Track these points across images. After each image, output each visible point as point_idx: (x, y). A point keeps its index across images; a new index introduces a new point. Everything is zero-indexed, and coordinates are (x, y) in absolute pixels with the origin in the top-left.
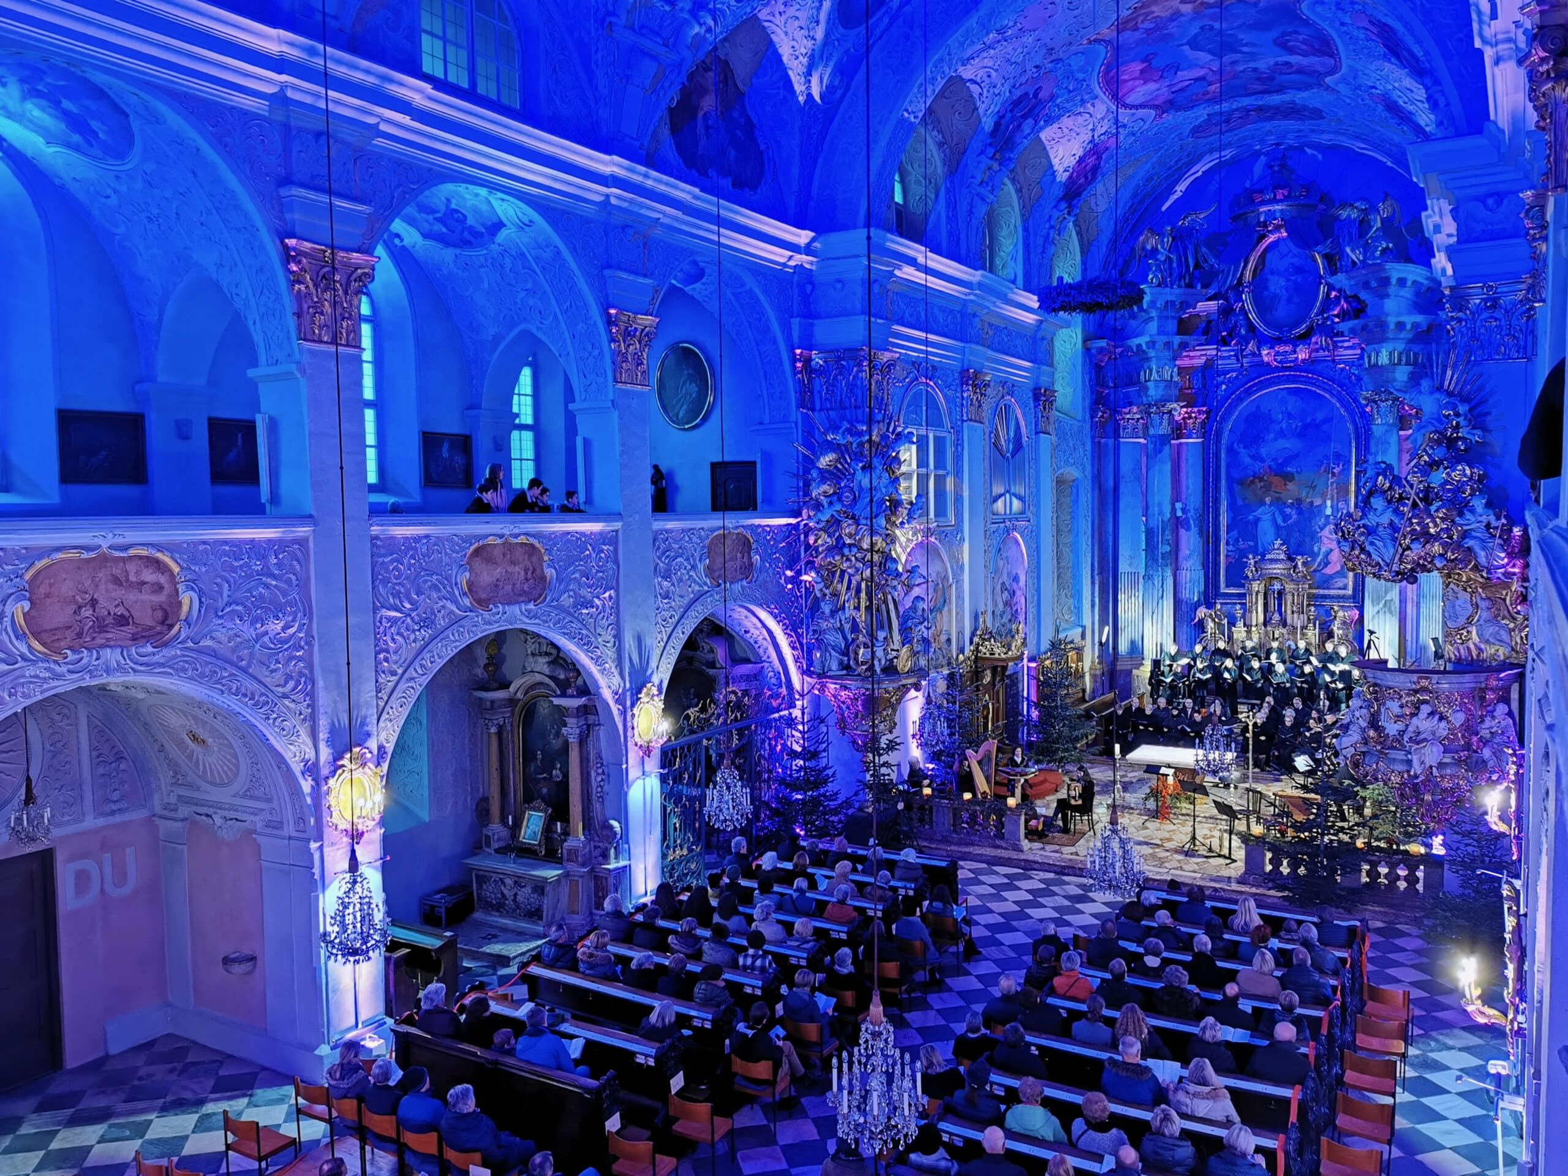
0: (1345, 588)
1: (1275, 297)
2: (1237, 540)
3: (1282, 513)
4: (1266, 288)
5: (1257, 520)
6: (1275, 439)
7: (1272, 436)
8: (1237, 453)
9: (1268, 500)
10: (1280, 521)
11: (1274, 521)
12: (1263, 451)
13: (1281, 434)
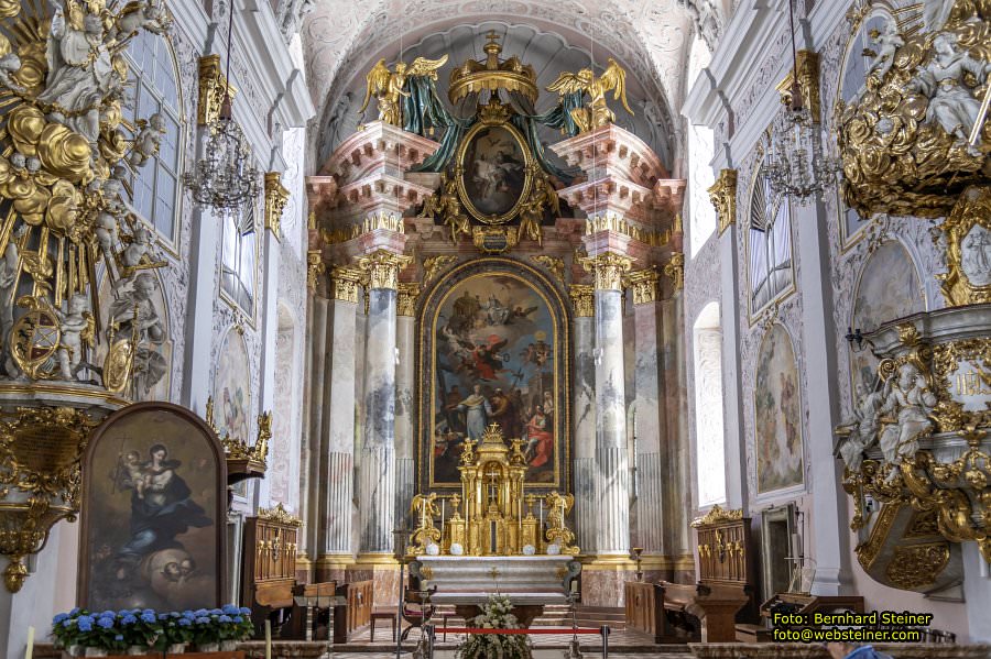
0: (552, 481)
1: (484, 182)
2: (446, 431)
3: (491, 402)
4: (476, 172)
5: (467, 409)
6: (484, 326)
7: (479, 322)
8: (446, 339)
9: (477, 388)
10: (488, 410)
11: (483, 410)
12: (472, 337)
13: (490, 321)
